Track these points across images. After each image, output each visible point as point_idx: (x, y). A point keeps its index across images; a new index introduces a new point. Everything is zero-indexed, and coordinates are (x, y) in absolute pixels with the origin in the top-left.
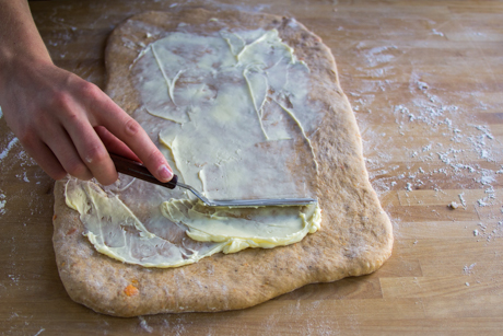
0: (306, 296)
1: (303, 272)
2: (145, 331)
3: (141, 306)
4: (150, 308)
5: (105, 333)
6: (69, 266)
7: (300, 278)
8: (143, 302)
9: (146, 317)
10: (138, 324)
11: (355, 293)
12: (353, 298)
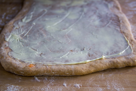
0: (106, 73)
1: (107, 63)
2: (37, 81)
3: (35, 71)
4: (39, 72)
5: (20, 81)
6: (5, 58)
7: (106, 65)
8: (36, 69)
9: (37, 76)
10: (34, 79)
11: (127, 73)
12: (126, 74)
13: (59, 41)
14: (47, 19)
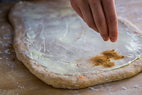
2: (95, 91)
6: (47, 75)
13: (84, 50)
14: (52, 32)
